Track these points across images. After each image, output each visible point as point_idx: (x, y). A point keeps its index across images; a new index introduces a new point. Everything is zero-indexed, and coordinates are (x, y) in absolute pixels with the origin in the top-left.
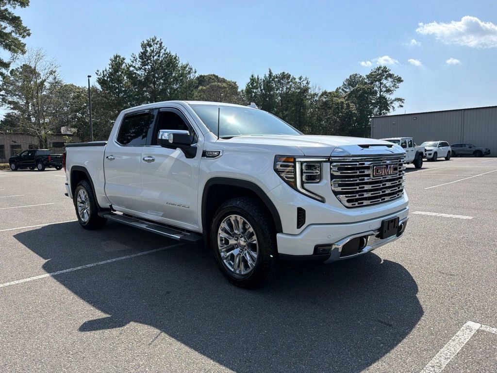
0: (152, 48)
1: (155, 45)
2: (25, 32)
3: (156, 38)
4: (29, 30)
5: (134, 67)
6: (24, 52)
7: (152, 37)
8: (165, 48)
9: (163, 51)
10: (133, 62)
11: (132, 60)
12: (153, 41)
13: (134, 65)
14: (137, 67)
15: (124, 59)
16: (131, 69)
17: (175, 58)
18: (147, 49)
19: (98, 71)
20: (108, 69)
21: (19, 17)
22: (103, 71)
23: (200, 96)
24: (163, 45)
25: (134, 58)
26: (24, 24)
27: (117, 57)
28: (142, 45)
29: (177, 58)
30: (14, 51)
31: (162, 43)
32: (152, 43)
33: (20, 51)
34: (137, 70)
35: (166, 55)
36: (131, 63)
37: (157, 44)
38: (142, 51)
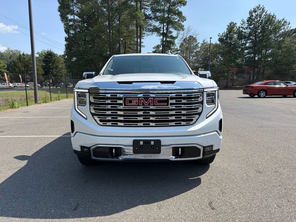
0: (256, 13)
1: (259, 10)
2: (184, 19)
3: (260, 6)
4: (186, 17)
5: (243, 28)
6: (183, 30)
7: (258, 5)
8: (266, 11)
9: (264, 13)
10: (242, 25)
11: (242, 23)
12: (258, 8)
13: (243, 27)
14: (245, 27)
15: (236, 24)
16: (241, 29)
17: (273, 17)
18: (253, 14)
19: (219, 34)
20: (226, 32)
21: (181, 12)
22: (223, 34)
23: (290, 41)
24: (265, 9)
25: (243, 22)
26: (183, 15)
27: (231, 23)
28: (250, 12)
29: (274, 16)
30: (178, 30)
31: (264, 8)
32: (257, 10)
33: (181, 30)
34: (244, 30)
35: (266, 16)
36: (241, 25)
37: (260, 10)
38: (249, 16)
